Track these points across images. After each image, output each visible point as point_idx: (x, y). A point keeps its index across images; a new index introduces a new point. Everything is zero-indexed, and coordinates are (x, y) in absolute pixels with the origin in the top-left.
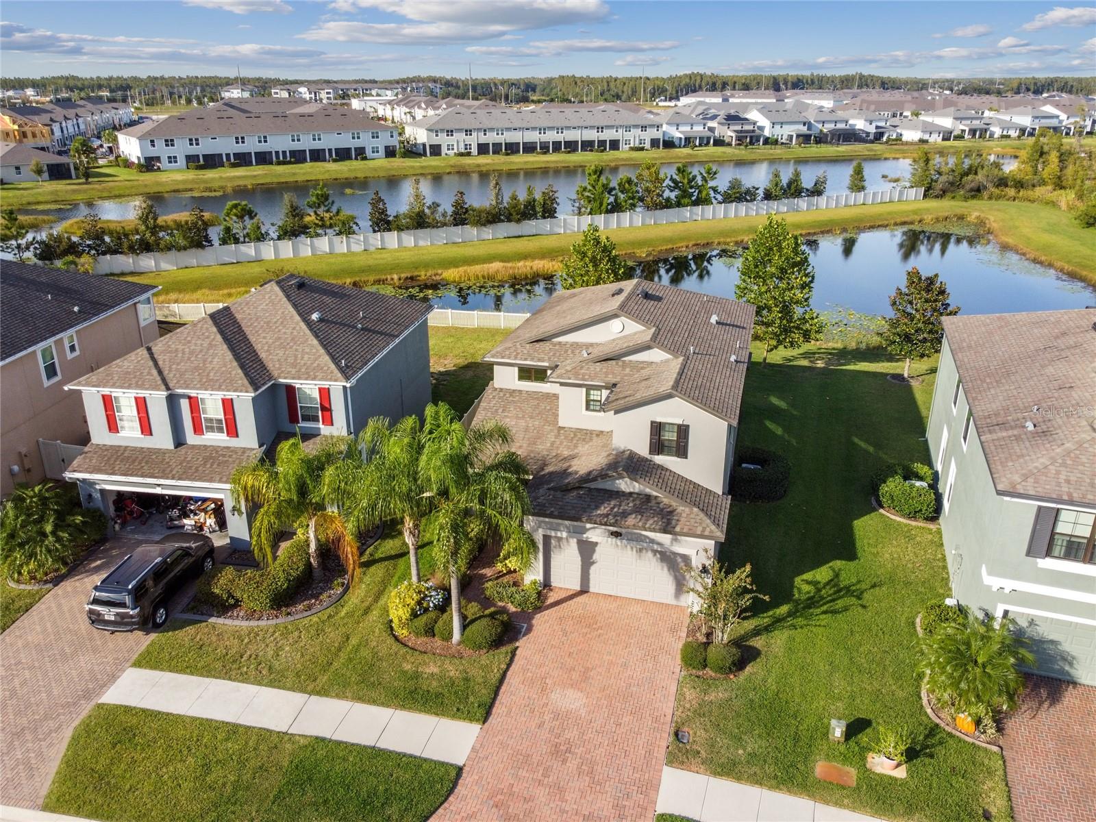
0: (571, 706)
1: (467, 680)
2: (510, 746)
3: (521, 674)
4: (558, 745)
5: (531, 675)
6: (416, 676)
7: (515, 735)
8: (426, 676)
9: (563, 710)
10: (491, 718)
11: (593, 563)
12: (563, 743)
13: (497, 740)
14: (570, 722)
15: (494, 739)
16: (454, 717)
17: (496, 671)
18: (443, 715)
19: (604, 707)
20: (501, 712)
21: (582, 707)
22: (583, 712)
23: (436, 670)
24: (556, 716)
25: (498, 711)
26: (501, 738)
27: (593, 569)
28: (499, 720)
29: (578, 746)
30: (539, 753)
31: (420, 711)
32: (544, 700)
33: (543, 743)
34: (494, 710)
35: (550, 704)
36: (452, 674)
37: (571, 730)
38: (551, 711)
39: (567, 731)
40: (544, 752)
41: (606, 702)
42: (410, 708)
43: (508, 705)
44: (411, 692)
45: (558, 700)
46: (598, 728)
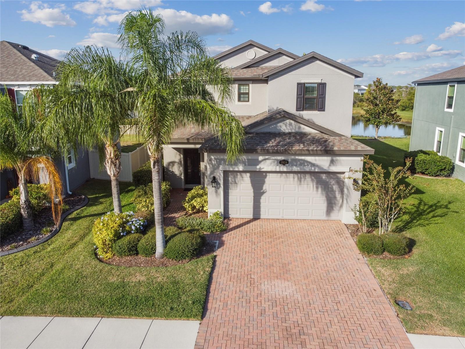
0: (285, 293)
1: (175, 283)
2: (238, 337)
3: (226, 274)
4: (289, 329)
5: (236, 274)
6: (123, 285)
7: (239, 326)
8: (133, 284)
9: (277, 296)
10: (208, 313)
11: (264, 193)
12: (292, 327)
13: (221, 332)
14: (290, 306)
15: (218, 332)
16: (168, 316)
17: (202, 273)
18: (156, 316)
19: (316, 290)
20: (217, 306)
21: (295, 293)
22: (298, 296)
23: (143, 278)
24: (274, 303)
25: (214, 306)
26: (225, 330)
27: (263, 199)
28: (216, 313)
29: (309, 327)
30: (272, 339)
31: (130, 315)
32: (257, 292)
33: (272, 329)
34: (209, 305)
35: (263, 293)
36: (159, 280)
37: (294, 313)
38: (267, 299)
39: (291, 315)
40: (277, 338)
41: (315, 286)
42: (119, 314)
43: (222, 299)
44: (118, 299)
45: (270, 290)
46: (321, 308)
